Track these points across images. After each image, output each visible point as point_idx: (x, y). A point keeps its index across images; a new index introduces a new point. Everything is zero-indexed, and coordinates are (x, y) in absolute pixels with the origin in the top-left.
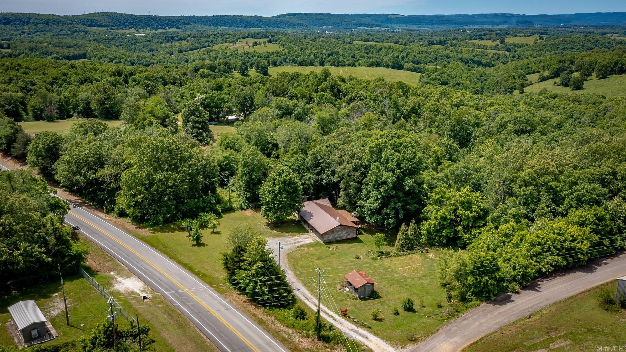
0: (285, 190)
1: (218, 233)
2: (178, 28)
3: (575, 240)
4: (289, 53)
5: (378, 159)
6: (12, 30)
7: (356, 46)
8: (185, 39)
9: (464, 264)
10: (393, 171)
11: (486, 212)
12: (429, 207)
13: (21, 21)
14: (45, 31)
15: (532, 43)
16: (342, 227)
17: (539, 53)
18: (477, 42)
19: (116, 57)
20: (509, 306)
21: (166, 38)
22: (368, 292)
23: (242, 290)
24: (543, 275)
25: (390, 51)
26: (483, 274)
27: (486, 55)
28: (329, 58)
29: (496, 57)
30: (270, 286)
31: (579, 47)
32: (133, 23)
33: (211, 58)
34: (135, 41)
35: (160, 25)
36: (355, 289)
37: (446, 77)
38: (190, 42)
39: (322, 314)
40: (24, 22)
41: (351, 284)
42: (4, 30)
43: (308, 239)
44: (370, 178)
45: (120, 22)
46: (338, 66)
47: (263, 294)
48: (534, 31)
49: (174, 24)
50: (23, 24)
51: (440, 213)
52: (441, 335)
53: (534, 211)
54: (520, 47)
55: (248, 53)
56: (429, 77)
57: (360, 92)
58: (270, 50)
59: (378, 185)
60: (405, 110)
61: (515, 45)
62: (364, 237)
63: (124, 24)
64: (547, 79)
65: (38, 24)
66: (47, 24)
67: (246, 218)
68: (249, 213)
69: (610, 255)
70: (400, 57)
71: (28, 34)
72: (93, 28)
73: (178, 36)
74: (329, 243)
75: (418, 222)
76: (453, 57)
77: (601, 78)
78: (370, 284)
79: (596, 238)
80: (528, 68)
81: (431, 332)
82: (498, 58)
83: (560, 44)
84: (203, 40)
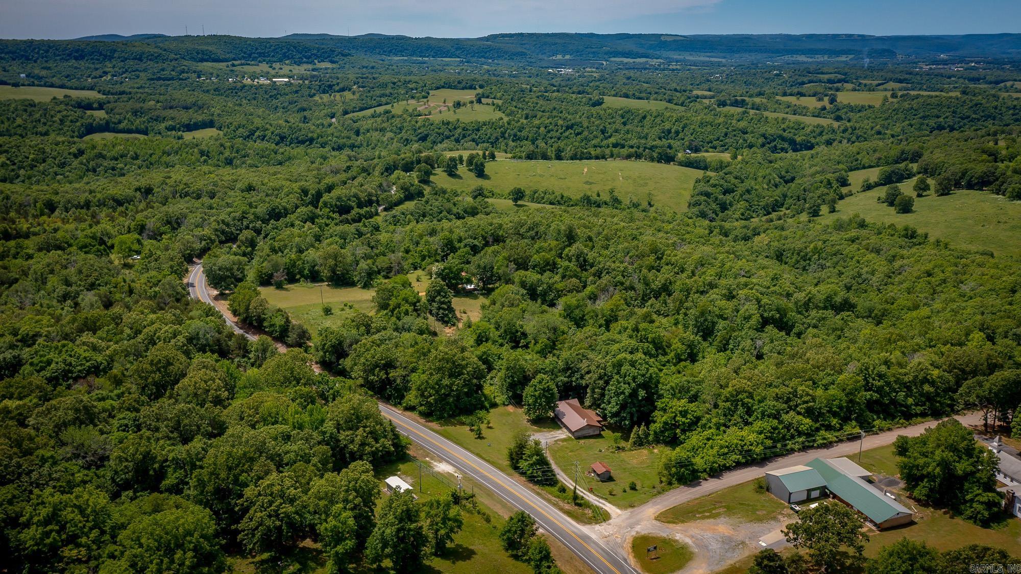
0: (544, 395)
1: (490, 428)
2: (333, 62)
3: (751, 445)
4: (509, 124)
5: (618, 373)
6: (88, 68)
7: (608, 111)
8: (350, 90)
9: (670, 460)
10: (629, 384)
11: (698, 419)
12: (656, 413)
13: (101, 54)
14: (137, 70)
15: (877, 104)
16: (589, 426)
17: (886, 123)
18: (792, 100)
19: (258, 129)
20: (698, 488)
21: (320, 86)
22: (607, 476)
23: (523, 474)
24: (728, 469)
25: (658, 120)
26: (682, 467)
27: (803, 128)
28: (567, 133)
29: (818, 131)
30: (543, 472)
31: (948, 114)
32: (264, 53)
33: (394, 128)
34: (275, 92)
35: (306, 57)
36: (598, 475)
37: (733, 181)
38: (357, 96)
39: (577, 491)
40: (105, 56)
41: (595, 471)
42: (76, 68)
43: (562, 434)
44: (611, 387)
45: (245, 53)
46: (581, 159)
47: (539, 476)
48: (890, 75)
49: (326, 55)
50: (104, 59)
51: (664, 419)
52: (650, 504)
53: (730, 420)
54: (860, 111)
55: (448, 123)
56: (708, 181)
57: (608, 264)
58: (482, 118)
59: (617, 394)
60: (656, 285)
61: (852, 109)
62: (607, 433)
63: (250, 55)
64: (874, 187)
65: (126, 59)
66: (140, 59)
67: (509, 414)
68: (511, 408)
69: (781, 455)
70: (673, 131)
71: (113, 76)
72: (205, 63)
73: (338, 84)
74: (578, 438)
75: (647, 425)
76: (752, 132)
77: (942, 195)
78: (608, 472)
79: (769, 443)
80: (857, 160)
81: (643, 502)
82: (821, 134)
83: (920, 108)
84: (378, 92)
